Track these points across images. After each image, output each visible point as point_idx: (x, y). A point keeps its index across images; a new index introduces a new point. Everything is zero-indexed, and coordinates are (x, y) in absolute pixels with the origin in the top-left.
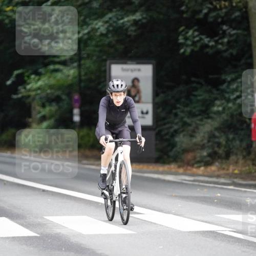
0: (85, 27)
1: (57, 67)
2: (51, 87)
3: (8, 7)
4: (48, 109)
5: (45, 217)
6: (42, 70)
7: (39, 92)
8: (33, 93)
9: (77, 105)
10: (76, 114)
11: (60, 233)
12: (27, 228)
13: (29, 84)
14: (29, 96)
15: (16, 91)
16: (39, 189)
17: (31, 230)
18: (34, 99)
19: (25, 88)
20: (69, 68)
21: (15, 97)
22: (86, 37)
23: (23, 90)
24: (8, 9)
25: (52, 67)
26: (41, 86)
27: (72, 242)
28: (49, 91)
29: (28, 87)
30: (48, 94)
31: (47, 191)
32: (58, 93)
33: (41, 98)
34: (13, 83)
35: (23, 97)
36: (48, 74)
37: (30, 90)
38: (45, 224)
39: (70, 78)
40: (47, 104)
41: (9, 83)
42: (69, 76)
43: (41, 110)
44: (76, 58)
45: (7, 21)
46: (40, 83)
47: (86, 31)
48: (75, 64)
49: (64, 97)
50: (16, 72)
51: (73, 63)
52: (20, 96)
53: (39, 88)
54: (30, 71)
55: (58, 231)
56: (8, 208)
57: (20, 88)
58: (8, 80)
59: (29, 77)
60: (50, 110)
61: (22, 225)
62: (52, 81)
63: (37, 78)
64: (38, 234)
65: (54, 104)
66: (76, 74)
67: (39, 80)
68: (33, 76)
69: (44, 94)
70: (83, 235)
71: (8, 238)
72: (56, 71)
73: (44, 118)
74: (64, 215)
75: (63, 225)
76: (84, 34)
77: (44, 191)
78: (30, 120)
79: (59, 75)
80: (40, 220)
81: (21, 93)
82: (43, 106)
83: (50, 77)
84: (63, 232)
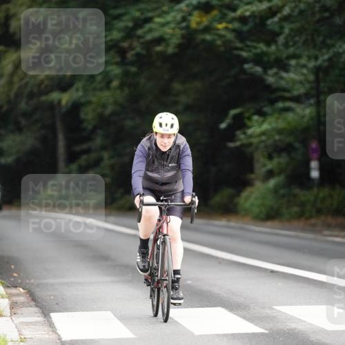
0: (324, 51)
1: (288, 104)
2: (280, 132)
3: (220, 23)
4: (276, 161)
5: (275, 307)
6: (267, 109)
7: (264, 138)
8: (255, 140)
9: (315, 155)
10: (315, 169)
11: (296, 328)
12: (251, 322)
13: (249, 127)
14: (250, 145)
15: (232, 138)
16: (265, 270)
17: (256, 325)
18: (257, 148)
19: (245, 133)
20: (303, 106)
21: (231, 145)
22: (326, 64)
23: (242, 136)
24: (220, 26)
25: (280, 105)
26: (267, 130)
27: (312, 341)
28: (277, 137)
29: (250, 132)
30: (275, 141)
31: (277, 272)
32: (290, 139)
33: (266, 147)
34: (229, 126)
35: (242, 145)
36: (276, 115)
37: (251, 136)
38: (275, 317)
39: (306, 120)
40: (275, 155)
41: (223, 126)
42: (303, 117)
43: (267, 162)
44: (313, 92)
45: (219, 42)
46: (265, 126)
47: (326, 57)
48: (312, 101)
49: (297, 145)
50: (233, 112)
51: (308, 99)
52: (238, 144)
53: (263, 133)
54: (252, 111)
55: (293, 326)
56: (224, 295)
57: (239, 133)
58: (222, 122)
59: (249, 118)
60: (279, 163)
61: (244, 318)
62: (281, 124)
63: (261, 119)
64: (266, 329)
65: (284, 155)
66: (314, 114)
67: (263, 122)
68: (255, 118)
69: (270, 142)
70: (326, 331)
71: (226, 335)
72: (287, 110)
73: (270, 174)
74: (301, 304)
75: (299, 317)
76: (324, 61)
77: (272, 272)
78: (252, 176)
79: (290, 116)
80: (268, 311)
81: (240, 140)
82: (270, 157)
83: (278, 118)
84: (300, 327)
